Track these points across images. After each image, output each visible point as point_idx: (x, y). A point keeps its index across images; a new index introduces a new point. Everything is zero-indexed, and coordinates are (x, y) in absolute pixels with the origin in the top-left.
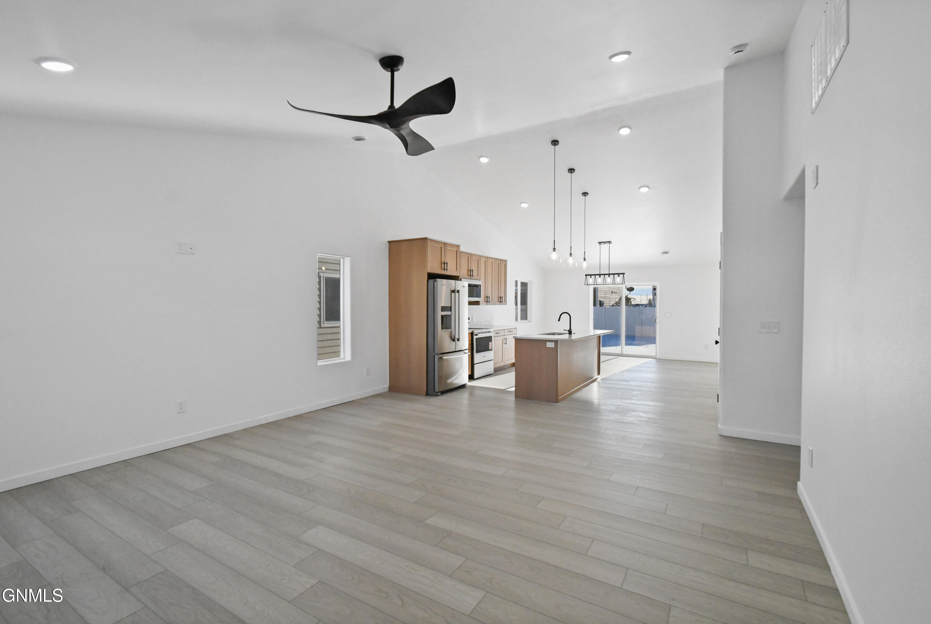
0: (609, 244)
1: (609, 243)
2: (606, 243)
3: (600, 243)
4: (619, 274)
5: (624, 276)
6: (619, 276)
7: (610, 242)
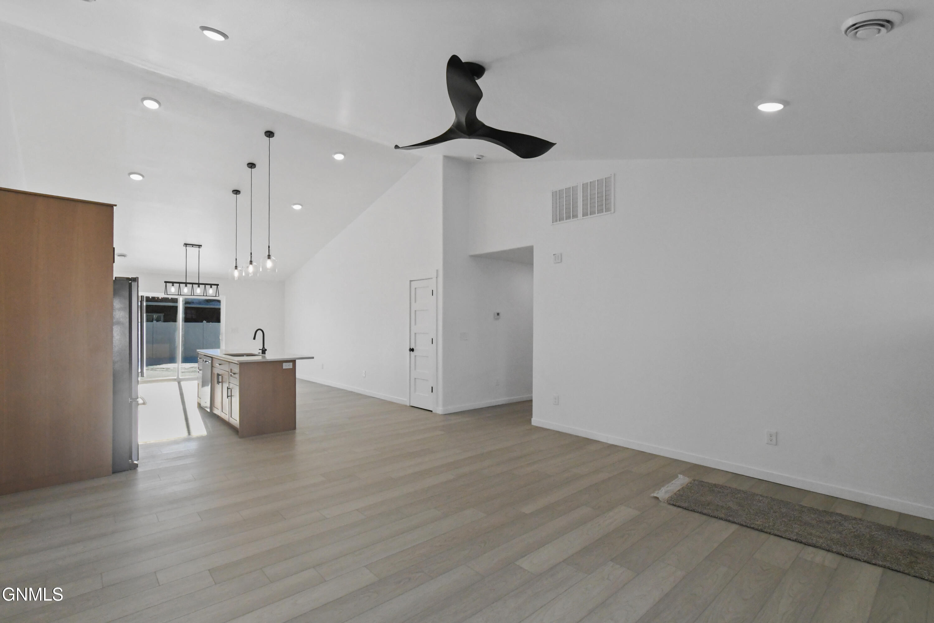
0: (198, 249)
1: (198, 246)
2: (194, 246)
3: (186, 245)
4: (211, 285)
5: (217, 287)
6: (211, 287)
7: (200, 246)
